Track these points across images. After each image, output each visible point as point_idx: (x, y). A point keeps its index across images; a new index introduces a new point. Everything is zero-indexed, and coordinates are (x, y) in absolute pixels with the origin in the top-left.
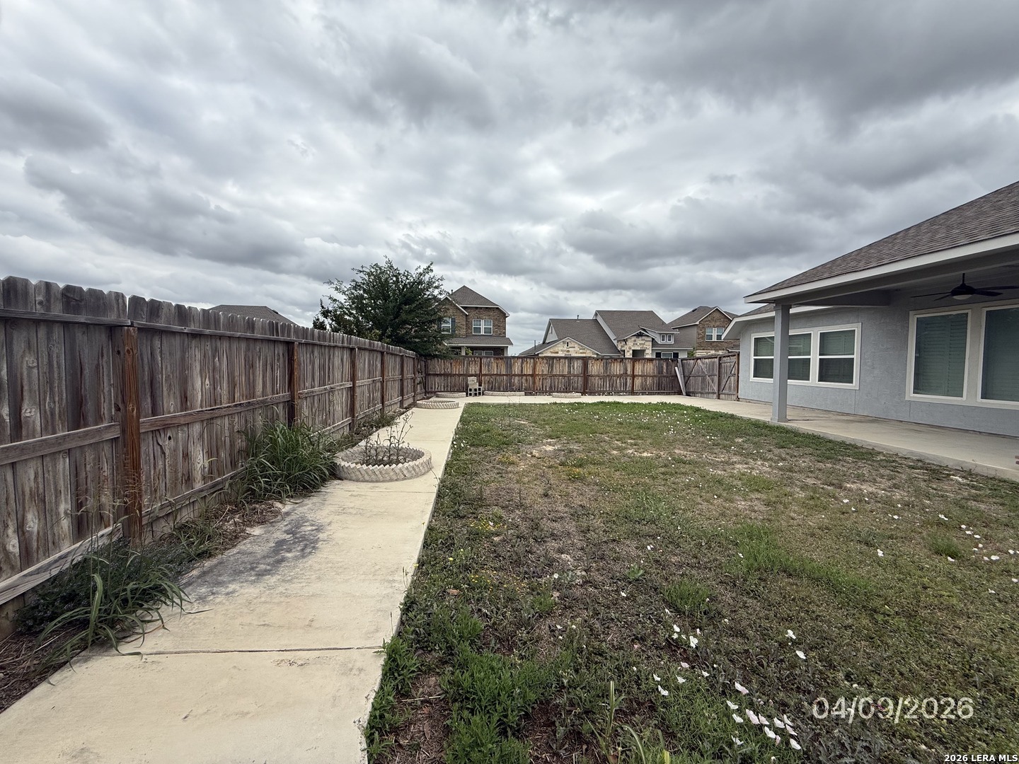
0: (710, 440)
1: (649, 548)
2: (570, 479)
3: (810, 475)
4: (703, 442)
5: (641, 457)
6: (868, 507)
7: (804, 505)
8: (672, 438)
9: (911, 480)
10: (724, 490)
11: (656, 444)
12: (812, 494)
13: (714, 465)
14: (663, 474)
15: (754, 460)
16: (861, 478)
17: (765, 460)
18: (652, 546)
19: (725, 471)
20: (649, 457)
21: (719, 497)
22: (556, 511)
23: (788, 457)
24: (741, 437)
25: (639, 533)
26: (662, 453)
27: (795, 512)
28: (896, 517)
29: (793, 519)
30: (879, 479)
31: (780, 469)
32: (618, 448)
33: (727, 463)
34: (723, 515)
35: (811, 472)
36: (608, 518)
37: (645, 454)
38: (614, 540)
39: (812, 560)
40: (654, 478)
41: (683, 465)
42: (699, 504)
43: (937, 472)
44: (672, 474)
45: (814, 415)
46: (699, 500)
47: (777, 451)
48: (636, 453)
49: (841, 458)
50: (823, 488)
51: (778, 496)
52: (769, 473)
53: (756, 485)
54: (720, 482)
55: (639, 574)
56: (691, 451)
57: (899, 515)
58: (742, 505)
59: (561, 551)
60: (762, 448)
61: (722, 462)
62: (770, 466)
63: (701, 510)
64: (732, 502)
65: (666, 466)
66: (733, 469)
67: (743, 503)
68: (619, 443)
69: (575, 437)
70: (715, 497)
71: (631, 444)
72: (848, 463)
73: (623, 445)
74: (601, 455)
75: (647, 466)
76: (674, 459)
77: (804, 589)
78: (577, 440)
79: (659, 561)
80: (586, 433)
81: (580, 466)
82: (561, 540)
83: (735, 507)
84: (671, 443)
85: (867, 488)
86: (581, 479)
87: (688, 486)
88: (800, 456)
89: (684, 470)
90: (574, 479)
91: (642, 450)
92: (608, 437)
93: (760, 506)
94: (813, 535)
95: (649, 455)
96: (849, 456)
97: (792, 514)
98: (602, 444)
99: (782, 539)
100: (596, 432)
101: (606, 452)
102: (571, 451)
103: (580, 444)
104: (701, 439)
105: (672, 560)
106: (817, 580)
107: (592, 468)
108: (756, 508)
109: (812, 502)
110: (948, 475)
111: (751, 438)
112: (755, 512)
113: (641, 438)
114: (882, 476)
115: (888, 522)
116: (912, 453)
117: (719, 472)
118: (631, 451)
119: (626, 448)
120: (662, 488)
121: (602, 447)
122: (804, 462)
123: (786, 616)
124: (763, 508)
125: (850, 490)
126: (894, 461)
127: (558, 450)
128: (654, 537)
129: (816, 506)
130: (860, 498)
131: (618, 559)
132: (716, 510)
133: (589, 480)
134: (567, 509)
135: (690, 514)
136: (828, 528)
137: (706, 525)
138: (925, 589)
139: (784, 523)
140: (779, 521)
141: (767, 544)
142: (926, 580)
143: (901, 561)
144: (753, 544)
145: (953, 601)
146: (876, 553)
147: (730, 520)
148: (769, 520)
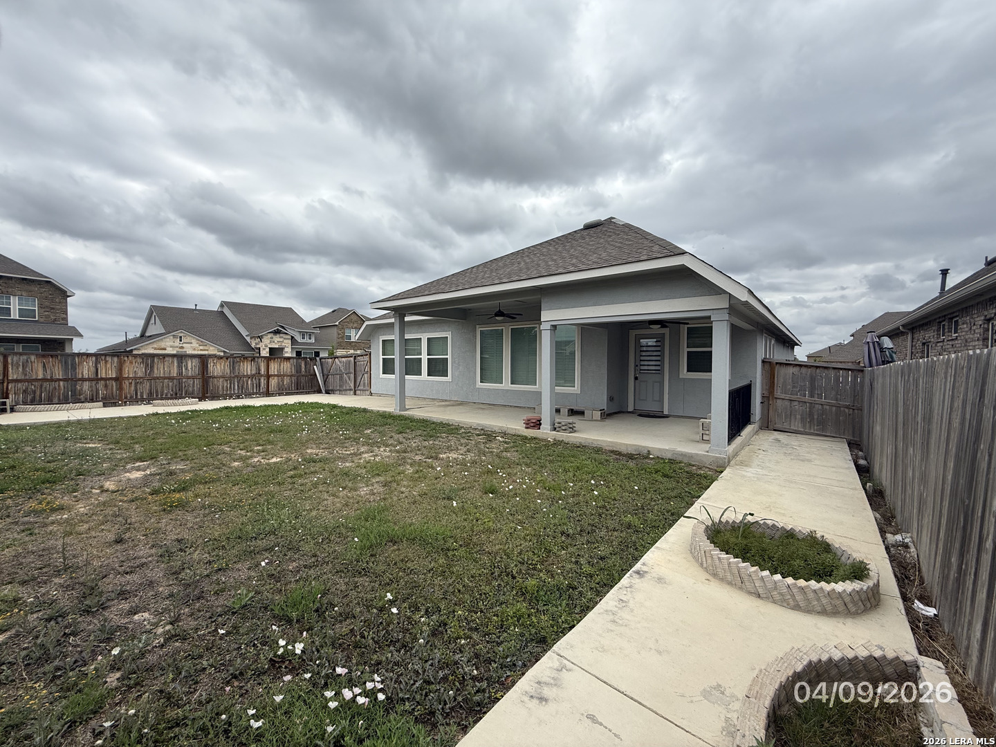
0: (343, 434)
1: (263, 564)
2: (164, 510)
3: (418, 452)
4: (336, 438)
5: (268, 464)
6: (452, 470)
7: (412, 479)
8: (305, 439)
9: (477, 444)
10: (350, 481)
11: (288, 448)
12: (417, 468)
13: (344, 459)
14: (292, 477)
15: (379, 447)
16: (450, 449)
17: (387, 446)
18: (267, 561)
19: (353, 462)
20: (276, 463)
21: (344, 488)
22: (135, 558)
23: (404, 440)
24: (370, 429)
25: (254, 550)
26: (293, 456)
27: (404, 486)
28: (466, 473)
29: (402, 493)
30: (460, 447)
31: (398, 452)
32: (241, 459)
33: (355, 454)
34: (347, 505)
35: (419, 450)
36: (217, 545)
37: (274, 460)
38: (220, 570)
39: (412, 524)
40: (279, 484)
41: (313, 464)
42: (325, 500)
43: (489, 435)
44: (300, 476)
45: (422, 403)
46: (326, 496)
47: (396, 436)
48: (262, 460)
49: (438, 435)
50: (425, 462)
51: (393, 476)
52: (388, 457)
53: (377, 469)
54: (346, 474)
55: (247, 599)
56: (323, 449)
57: (468, 471)
58: (364, 491)
59: (134, 612)
60: (385, 436)
61: (351, 454)
62: (390, 451)
63: (326, 506)
64: (356, 491)
65: (295, 468)
66: (360, 459)
67: (365, 489)
68: (243, 452)
69: (180, 453)
70: (341, 489)
71: (258, 452)
72: (443, 438)
73: (248, 454)
74: (217, 470)
75: (276, 470)
76: (304, 460)
77: (407, 550)
78: (183, 458)
79: (273, 575)
80: (198, 447)
81: (184, 489)
82: (136, 596)
83: (358, 495)
84: (304, 444)
85: (453, 455)
86: (182, 505)
87: (315, 485)
88: (413, 438)
89: (312, 469)
90: (168, 508)
91: (271, 456)
92: (229, 447)
93: (378, 489)
94: (414, 502)
95: (279, 460)
96: (444, 433)
97: (403, 489)
98: (219, 457)
99: (393, 513)
100: (214, 444)
101: (224, 465)
102: (172, 473)
103: (188, 462)
104: (335, 435)
105: (290, 567)
106: (414, 540)
107: (201, 489)
108: (375, 491)
109: (417, 475)
110: (496, 437)
111: (378, 428)
112: (374, 494)
113: (270, 443)
114: (462, 445)
115: (462, 479)
116: (478, 424)
117: (347, 464)
118: (256, 460)
119: (251, 457)
120: (287, 493)
121: (218, 460)
122: (415, 442)
123: (388, 581)
124: (381, 489)
125: (442, 459)
126: (469, 432)
127: (150, 475)
128: (270, 549)
129: (419, 477)
130: (447, 465)
131: (223, 590)
132: (340, 502)
133: (194, 504)
134: (153, 551)
135: (314, 513)
136: (425, 494)
137: (329, 520)
138: (477, 521)
139: (395, 499)
140: (391, 498)
141: (380, 521)
142: (478, 514)
143: (466, 506)
144: (368, 524)
145: (491, 524)
146: (453, 504)
147: (351, 509)
148: (384, 499)
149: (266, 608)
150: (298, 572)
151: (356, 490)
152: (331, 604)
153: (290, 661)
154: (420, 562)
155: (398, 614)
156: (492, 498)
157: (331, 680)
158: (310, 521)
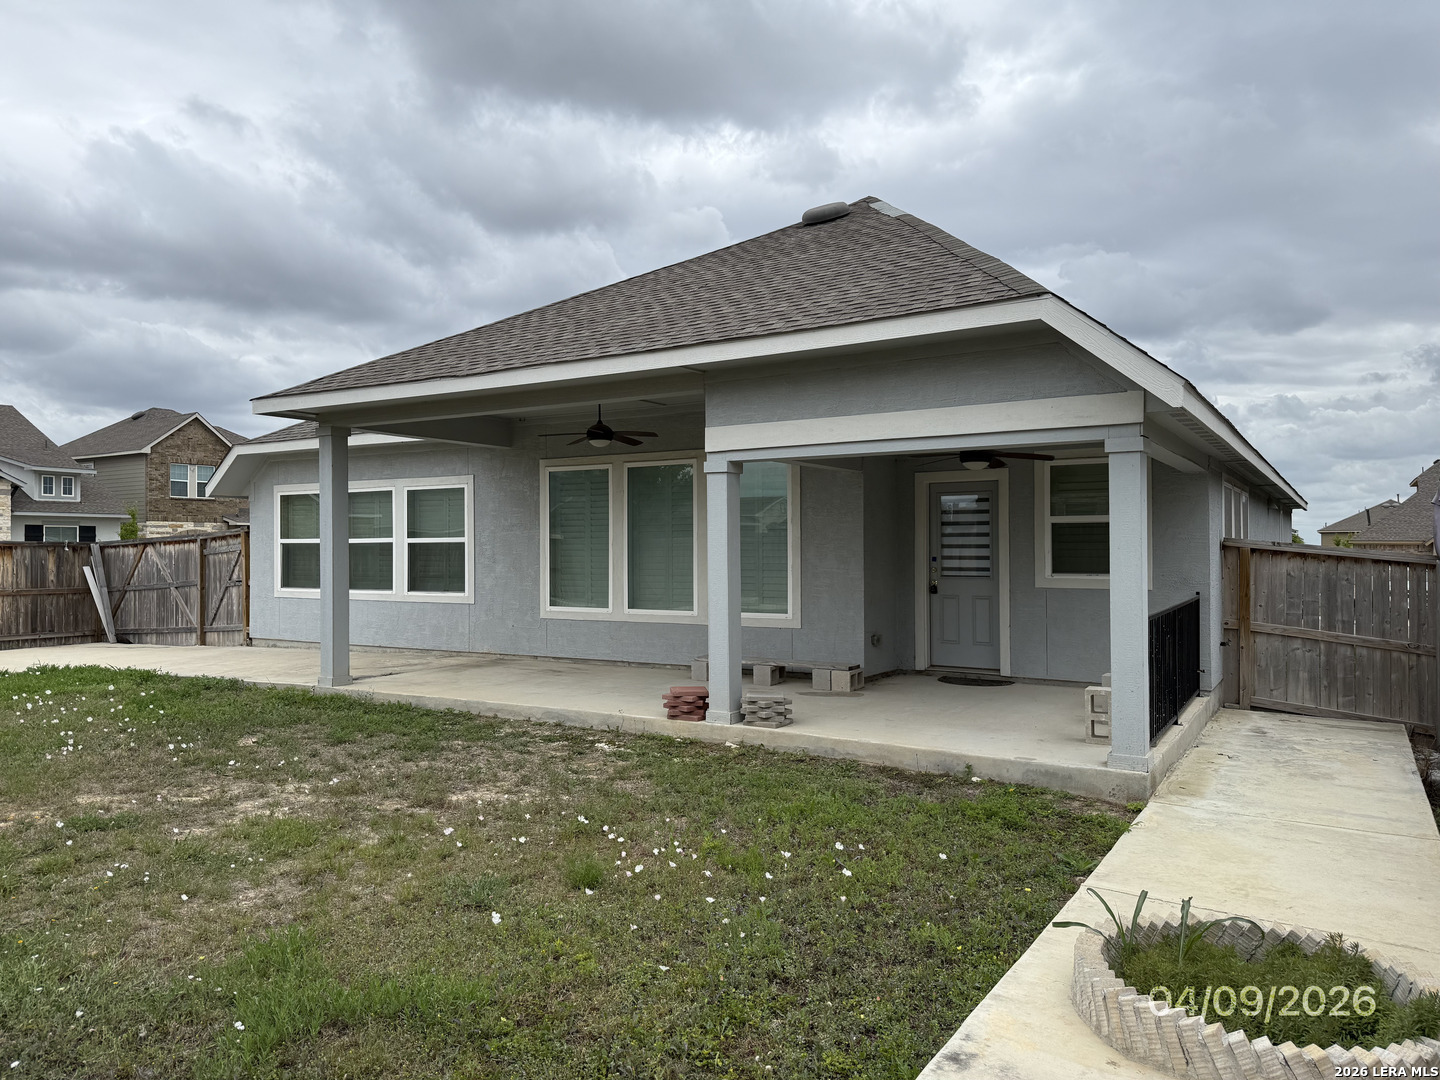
0: (177, 751)
3: (390, 791)
4: (157, 762)
6: (484, 832)
7: (377, 861)
8: (69, 766)
9: (547, 761)
10: (207, 874)
11: (19, 792)
12: (391, 832)
13: (184, 817)
14: (39, 872)
15: (281, 782)
16: (475, 779)
17: (302, 777)
19: (211, 824)
21: (192, 895)
23: (350, 762)
24: (252, 734)
26: (37, 814)
27: (359, 881)
28: (522, 840)
29: (355, 898)
30: (502, 774)
31: (334, 792)
33: (215, 803)
34: (203, 938)
35: (392, 785)
39: (386, 978)
41: (96, 835)
42: (141, 928)
43: (575, 738)
44: (65, 868)
45: (395, 662)
46: (142, 918)
47: (328, 753)
49: (444, 743)
50: (411, 816)
51: (327, 857)
52: (310, 807)
53: (276, 841)
54: (196, 857)
56: (123, 792)
57: (526, 834)
58: (248, 898)
60: (295, 750)
61: (205, 803)
62: (314, 791)
63: (147, 944)
64: (225, 900)
65: (47, 848)
66: (232, 815)
67: (251, 894)
70: (184, 897)
72: (456, 752)
76: (72, 824)
83: (232, 911)
84: (67, 780)
85: (483, 795)
87: (110, 890)
88: (374, 755)
89: (97, 848)
93: (287, 891)
94: (389, 922)
96: (457, 738)
97: (356, 889)
99: (332, 952)
104: (154, 755)
106: (394, 1017)
108: (280, 898)
109: (390, 852)
110: (593, 742)
111: (275, 732)
112: (277, 906)
114: (506, 767)
115: (513, 854)
116: (548, 713)
117: (197, 831)
120: (28, 917)
122: (380, 766)
124: (296, 893)
125: (457, 806)
126: (524, 733)
129: (398, 856)
130: (469, 819)
132: (184, 932)
135: (113, 965)
136: (417, 898)
137: (157, 980)
138: (557, 958)
139: (336, 915)
140: (326, 913)
141: (300, 974)
142: (559, 942)
143: (527, 922)
144: (268, 986)
145: (592, 964)
146: (490, 921)
147: (218, 947)
148: (307, 917)
151: (224, 896)
156: (592, 899)
158: (105, 985)
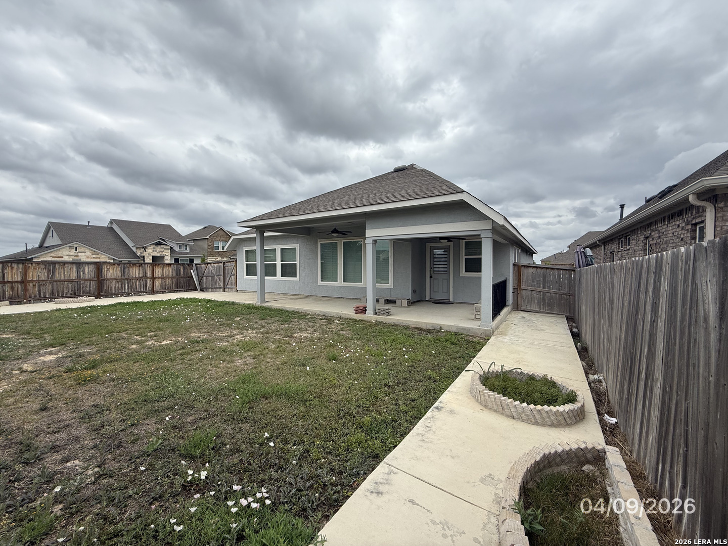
0: (218, 322)
1: (167, 419)
2: (79, 384)
3: (277, 333)
4: (213, 324)
5: (161, 346)
6: (304, 345)
7: (274, 352)
8: (188, 326)
9: (321, 325)
10: (227, 356)
11: (175, 332)
12: (278, 344)
13: (221, 340)
14: (181, 355)
15: (247, 330)
16: (300, 330)
17: (253, 329)
18: (170, 416)
19: (228, 342)
20: (168, 344)
21: (224, 361)
22: (60, 421)
23: (266, 325)
24: (239, 317)
25: (158, 410)
26: (180, 339)
27: (270, 358)
28: (315, 347)
29: (268, 363)
30: (308, 329)
31: (262, 333)
32: (138, 342)
33: (229, 336)
34: (227, 373)
35: (278, 331)
36: (126, 408)
37: (165, 342)
38: (133, 425)
39: (278, 384)
40: (172, 360)
41: (196, 344)
42: (209, 370)
43: (329, 319)
44: (188, 354)
45: (279, 297)
46: (210, 368)
47: (260, 322)
48: (155, 343)
49: (292, 320)
50: (283, 340)
51: (260, 351)
52: (255, 337)
53: (247, 346)
54: (224, 351)
55: (158, 444)
56: (203, 333)
57: (316, 345)
58: (239, 362)
59: (66, 460)
60: (250, 321)
61: (226, 336)
62: (256, 333)
63: (211, 375)
64: (233, 363)
65: (183, 348)
66: (234, 339)
67: (240, 361)
68: (139, 338)
69: (86, 340)
70: (221, 362)
71: (151, 337)
72: (295, 322)
73: (143, 338)
74: (119, 352)
75: (167, 350)
76: (190, 341)
77: (275, 403)
78: (89, 343)
79: (176, 426)
80: (101, 334)
81: (93, 367)
82: (66, 449)
83: (235, 365)
84: (188, 329)
85: (304, 335)
86: (94, 379)
87: (201, 360)
88: (273, 323)
89: (197, 348)
90: (82, 382)
91: (162, 339)
92: (127, 334)
93: (250, 360)
94: (278, 369)
95: (168, 342)
96: (295, 318)
97: (269, 360)
98: (119, 342)
99: (263, 377)
100: (113, 332)
101: (124, 348)
102: (80, 355)
103: (94, 346)
104: (212, 323)
105: (188, 420)
106: (280, 395)
107: (109, 367)
108: (248, 362)
109: (278, 350)
110: (334, 320)
111: (245, 316)
112: (247, 365)
113: (160, 329)
114: (309, 327)
115: (312, 351)
116: (321, 312)
117: (224, 344)
118: (150, 343)
119: (147, 341)
120: (179, 367)
121: (119, 344)
122: (274, 326)
123: (264, 425)
124: (252, 361)
125: (296, 337)
126: (314, 317)
127: (63, 357)
128: (171, 408)
129: (280, 351)
130: (300, 341)
131: (137, 440)
132: (221, 371)
133: (104, 378)
134: (74, 415)
135: (202, 380)
136: (286, 363)
137: (214, 384)
138: (325, 380)
139: (263, 367)
140: (260, 367)
141: (254, 383)
142: (326, 375)
143: (316, 370)
144: (245, 386)
145: (335, 381)
146: (306, 369)
147: (231, 376)
148: (255, 368)
149: (173, 450)
150: (195, 423)
152: (223, 444)
153: (197, 484)
154: (286, 410)
155: (274, 447)
156: (335, 363)
157: (229, 494)
158: (200, 386)
